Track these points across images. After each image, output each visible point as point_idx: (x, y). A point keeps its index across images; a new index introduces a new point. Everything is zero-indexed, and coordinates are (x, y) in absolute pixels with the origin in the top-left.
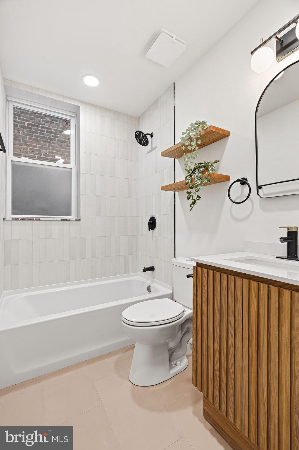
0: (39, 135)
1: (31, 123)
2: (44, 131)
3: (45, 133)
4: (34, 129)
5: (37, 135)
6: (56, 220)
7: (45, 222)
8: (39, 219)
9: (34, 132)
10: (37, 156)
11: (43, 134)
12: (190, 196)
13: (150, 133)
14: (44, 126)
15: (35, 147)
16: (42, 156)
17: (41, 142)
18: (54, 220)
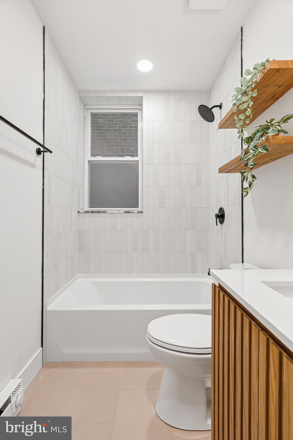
0: (127, 134)
1: (121, 125)
2: (131, 130)
3: (133, 131)
4: (124, 130)
5: (126, 135)
6: (119, 212)
7: (110, 214)
8: (105, 211)
9: (124, 133)
10: (126, 154)
11: (130, 133)
12: (244, 177)
13: (219, 104)
14: (132, 125)
15: (125, 146)
16: (130, 153)
17: (129, 141)
18: (118, 212)
